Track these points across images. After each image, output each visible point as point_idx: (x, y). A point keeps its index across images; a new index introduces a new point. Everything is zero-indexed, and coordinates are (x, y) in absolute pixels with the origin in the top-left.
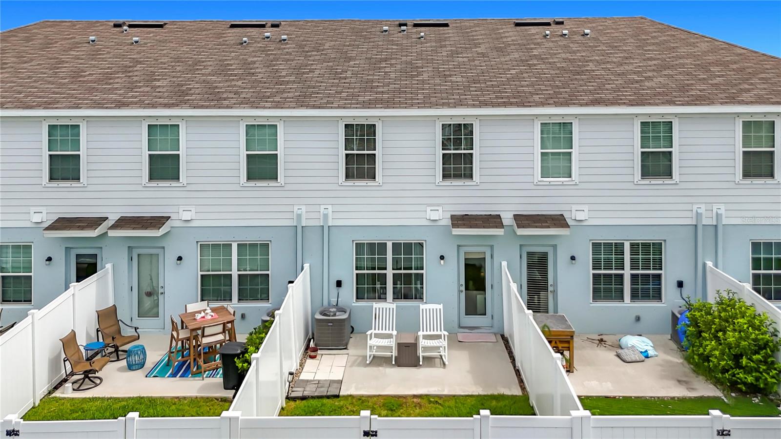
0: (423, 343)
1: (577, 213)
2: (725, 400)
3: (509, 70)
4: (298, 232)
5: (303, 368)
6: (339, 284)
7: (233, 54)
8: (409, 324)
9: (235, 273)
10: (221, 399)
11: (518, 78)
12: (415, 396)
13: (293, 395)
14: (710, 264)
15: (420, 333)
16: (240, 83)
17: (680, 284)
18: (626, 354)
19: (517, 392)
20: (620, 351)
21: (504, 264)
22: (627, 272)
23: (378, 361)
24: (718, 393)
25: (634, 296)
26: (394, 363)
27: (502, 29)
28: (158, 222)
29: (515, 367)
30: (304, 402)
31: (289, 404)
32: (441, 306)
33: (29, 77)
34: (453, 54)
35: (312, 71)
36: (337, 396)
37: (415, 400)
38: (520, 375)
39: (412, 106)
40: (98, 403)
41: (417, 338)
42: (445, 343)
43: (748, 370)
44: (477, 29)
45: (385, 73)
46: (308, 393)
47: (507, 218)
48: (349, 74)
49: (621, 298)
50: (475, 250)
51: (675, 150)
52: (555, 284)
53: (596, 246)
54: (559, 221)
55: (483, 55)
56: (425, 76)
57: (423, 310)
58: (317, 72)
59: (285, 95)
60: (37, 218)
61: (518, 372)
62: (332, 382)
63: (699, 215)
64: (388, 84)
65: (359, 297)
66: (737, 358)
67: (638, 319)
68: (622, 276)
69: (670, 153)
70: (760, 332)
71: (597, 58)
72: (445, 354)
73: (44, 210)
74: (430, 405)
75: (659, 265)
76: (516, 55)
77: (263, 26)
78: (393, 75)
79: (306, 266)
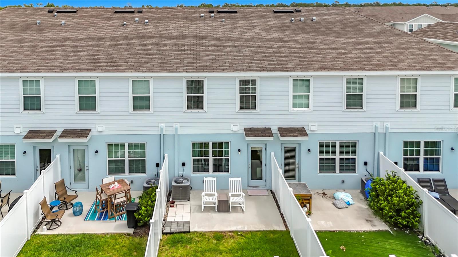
0: (232, 200)
1: (311, 127)
2: (391, 232)
3: (274, 45)
4: (161, 137)
5: (168, 214)
6: (184, 164)
7: (119, 33)
8: (223, 188)
9: (127, 159)
10: (127, 234)
11: (278, 51)
12: (230, 232)
13: (165, 231)
14: (381, 153)
15: (230, 194)
16: (126, 54)
17: (366, 164)
18: (340, 204)
19: (284, 229)
20: (335, 201)
21: (273, 154)
22: (338, 157)
23: (209, 209)
24: (388, 228)
25: (342, 169)
26: (216, 210)
27: (267, 15)
28: (84, 133)
29: (280, 212)
30: (172, 235)
31: (164, 237)
32: (240, 179)
34: (242, 33)
35: (165, 45)
36: (189, 232)
37: (230, 234)
38: (283, 217)
39: (223, 70)
40: (62, 238)
41: (228, 197)
42: (243, 200)
43: (404, 218)
44: (253, 15)
45: (206, 46)
46: (173, 230)
47: (275, 130)
48: (186, 48)
49: (334, 170)
50: (257, 147)
51: (364, 94)
52: (299, 164)
53: (321, 144)
54: (301, 132)
55: (258, 34)
56: (228, 50)
57: (231, 181)
58: (168, 46)
59: (153, 63)
60: (17, 131)
61: (282, 215)
62: (185, 223)
63: (376, 128)
64: (208, 55)
65: (194, 171)
66: (398, 211)
67: (343, 182)
68: (335, 159)
69: (362, 95)
70: (410, 198)
71: (321, 37)
72: (243, 206)
73: (21, 126)
74: (238, 237)
75: (354, 153)
76: (276, 35)
77: (133, 12)
78: (210, 49)
79: (166, 155)
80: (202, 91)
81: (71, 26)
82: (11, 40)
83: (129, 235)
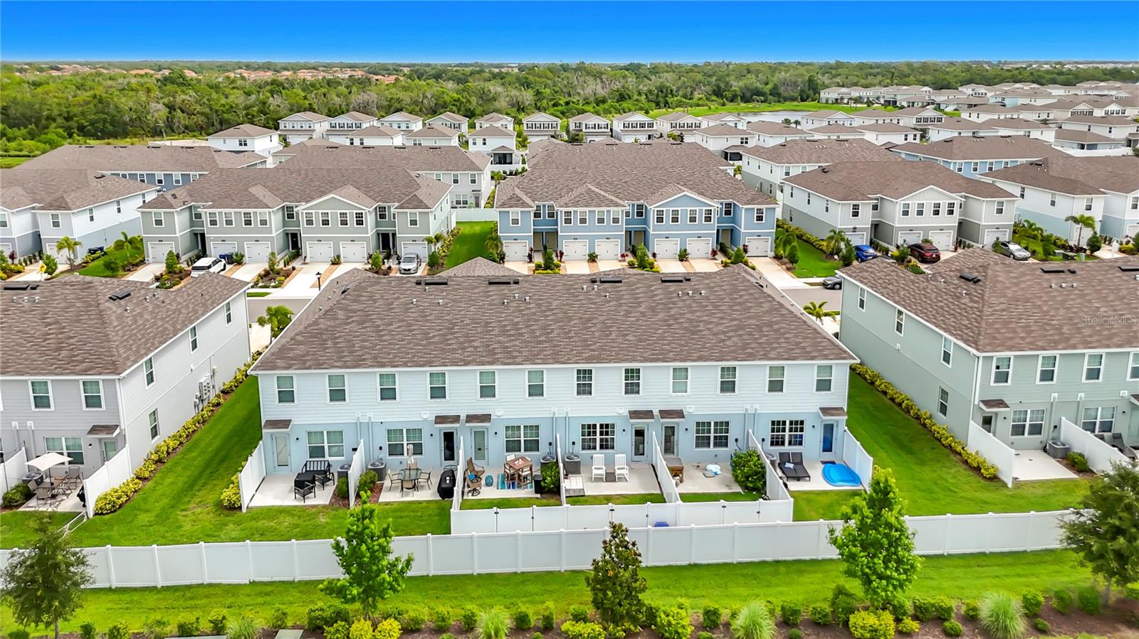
0: (618, 472)
1: (689, 409)
2: (742, 493)
3: (658, 330)
4: (553, 420)
6: (574, 443)
7: (503, 315)
8: (610, 462)
9: (522, 439)
12: (616, 495)
13: (566, 495)
14: (750, 431)
15: (616, 468)
16: (517, 343)
17: (736, 440)
18: (708, 474)
19: (659, 492)
20: (705, 472)
21: (654, 433)
22: (712, 435)
23: (598, 479)
24: (741, 491)
25: (715, 445)
26: (604, 480)
27: (654, 285)
28: (486, 418)
29: (658, 481)
30: (571, 498)
32: (624, 455)
33: (403, 340)
34: (628, 313)
35: (552, 330)
36: (584, 496)
37: (617, 497)
38: (660, 485)
39: (610, 361)
40: (481, 502)
41: (614, 470)
42: (627, 472)
43: (751, 482)
44: (639, 285)
45: (592, 332)
46: (571, 495)
47: (656, 412)
48: (572, 334)
49: (709, 446)
50: (639, 427)
51: (737, 380)
52: (678, 441)
53: (698, 424)
54: (680, 414)
55: (643, 314)
56: (613, 336)
57: (617, 457)
58: (556, 332)
59: (545, 353)
60: (425, 417)
61: (659, 483)
62: (580, 490)
63: (746, 410)
64: (595, 343)
65: (583, 449)
66: (747, 478)
67: (716, 456)
68: (709, 437)
69: (735, 381)
70: (757, 468)
71: (705, 318)
72: (627, 477)
73: (428, 412)
75: (727, 431)
76: (661, 315)
77: (509, 283)
78: (597, 335)
79: (558, 436)
80: (590, 379)
81: (449, 305)
82: (399, 327)
83: (537, 498)
